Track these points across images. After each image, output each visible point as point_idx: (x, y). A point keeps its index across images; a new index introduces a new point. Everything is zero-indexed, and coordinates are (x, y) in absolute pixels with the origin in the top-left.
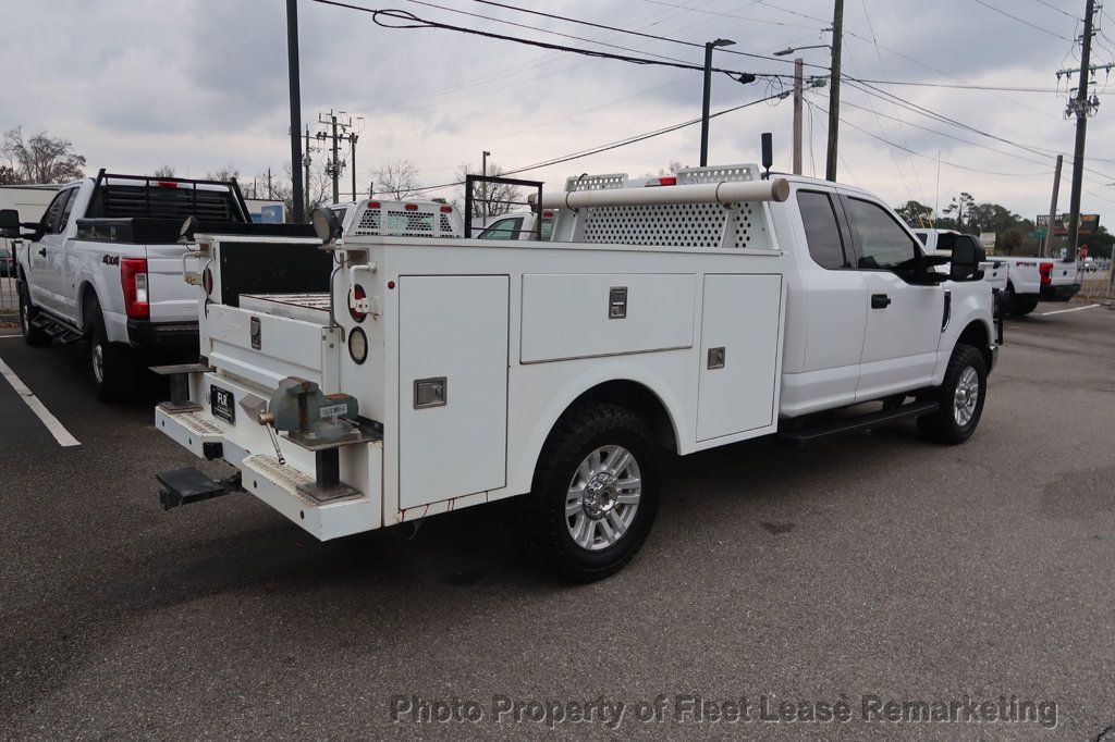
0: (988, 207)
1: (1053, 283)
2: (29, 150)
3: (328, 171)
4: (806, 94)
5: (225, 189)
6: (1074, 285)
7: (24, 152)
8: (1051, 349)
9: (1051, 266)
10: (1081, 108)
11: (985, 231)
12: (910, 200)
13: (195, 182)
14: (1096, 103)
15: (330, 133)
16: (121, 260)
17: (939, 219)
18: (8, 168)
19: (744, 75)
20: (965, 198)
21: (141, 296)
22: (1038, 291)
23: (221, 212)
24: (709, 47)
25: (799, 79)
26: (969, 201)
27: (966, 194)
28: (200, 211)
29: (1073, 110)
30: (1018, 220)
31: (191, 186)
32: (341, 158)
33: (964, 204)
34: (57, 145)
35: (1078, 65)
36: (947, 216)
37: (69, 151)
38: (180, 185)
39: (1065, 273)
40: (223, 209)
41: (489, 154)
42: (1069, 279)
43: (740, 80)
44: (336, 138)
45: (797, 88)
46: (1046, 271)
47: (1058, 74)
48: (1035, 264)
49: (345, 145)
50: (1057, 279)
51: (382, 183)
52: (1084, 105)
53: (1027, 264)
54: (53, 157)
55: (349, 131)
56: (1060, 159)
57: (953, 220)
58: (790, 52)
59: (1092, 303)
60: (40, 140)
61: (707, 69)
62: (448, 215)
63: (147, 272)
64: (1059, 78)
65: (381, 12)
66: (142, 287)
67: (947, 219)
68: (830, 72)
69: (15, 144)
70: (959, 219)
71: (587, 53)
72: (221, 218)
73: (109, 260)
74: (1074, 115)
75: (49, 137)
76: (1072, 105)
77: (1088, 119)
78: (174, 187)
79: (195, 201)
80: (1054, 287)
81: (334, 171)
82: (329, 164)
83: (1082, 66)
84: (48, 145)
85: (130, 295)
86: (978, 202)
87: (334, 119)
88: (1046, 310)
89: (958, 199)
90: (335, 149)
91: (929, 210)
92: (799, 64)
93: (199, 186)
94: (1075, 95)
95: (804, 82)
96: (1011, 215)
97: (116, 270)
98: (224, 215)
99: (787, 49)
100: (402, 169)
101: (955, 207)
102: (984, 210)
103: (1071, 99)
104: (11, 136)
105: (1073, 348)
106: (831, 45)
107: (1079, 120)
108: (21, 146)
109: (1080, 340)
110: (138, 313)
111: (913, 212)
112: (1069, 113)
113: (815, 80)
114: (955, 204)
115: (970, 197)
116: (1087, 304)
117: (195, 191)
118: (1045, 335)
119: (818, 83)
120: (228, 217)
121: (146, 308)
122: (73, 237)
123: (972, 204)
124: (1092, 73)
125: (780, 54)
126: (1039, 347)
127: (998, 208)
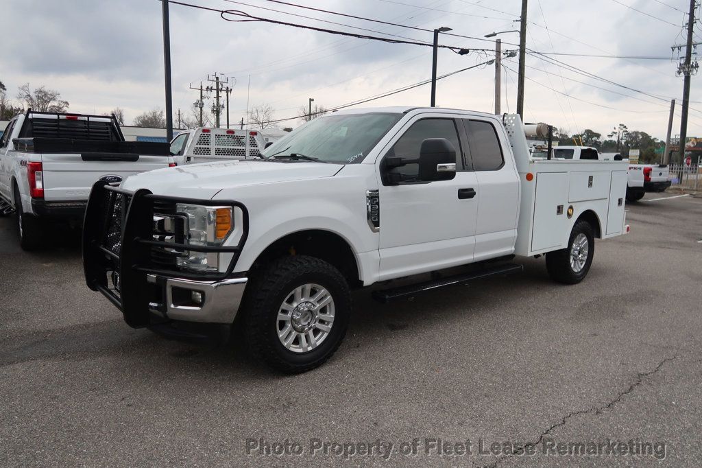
0: (636, 133)
1: (652, 180)
2: (35, 98)
3: (213, 111)
4: (502, 61)
5: (109, 120)
6: (667, 182)
7: (31, 99)
8: (643, 222)
9: (651, 169)
10: (687, 69)
11: (633, 148)
12: (587, 129)
13: (88, 116)
14: (697, 66)
15: (215, 87)
16: (28, 163)
17: (606, 141)
18: (21, 108)
19: (462, 50)
20: (622, 127)
21: (39, 185)
22: (642, 185)
23: (107, 135)
24: (436, 32)
25: (498, 52)
26: (624, 129)
27: (622, 125)
28: (91, 134)
29: (682, 71)
30: (656, 141)
31: (86, 118)
32: (221, 103)
33: (621, 131)
34: (51, 95)
35: (685, 42)
36: (611, 139)
37: (58, 98)
38: (79, 118)
39: (661, 174)
40: (108, 133)
41: (313, 100)
42: (663, 178)
43: (459, 53)
44: (218, 90)
45: (497, 58)
46: (647, 173)
47: (672, 48)
48: (640, 169)
49: (223, 94)
50: (654, 177)
51: (252, 118)
52: (688, 68)
53: (635, 168)
54: (49, 102)
55: (225, 85)
56: (673, 102)
57: (615, 141)
58: (494, 35)
59: (684, 194)
60: (40, 92)
61: (435, 46)
62: (255, 137)
63: (42, 170)
64: (673, 50)
65: (226, 12)
66: (39, 180)
67: (611, 141)
68: (519, 48)
69: (25, 94)
70: (618, 141)
71: (359, 36)
72: (106, 138)
73: (23, 163)
74: (682, 74)
75: (46, 89)
76: (681, 68)
77: (692, 77)
78: (76, 120)
79: (89, 128)
80: (653, 183)
81: (217, 111)
82: (214, 107)
83: (688, 43)
84: (46, 95)
85: (33, 185)
86: (630, 130)
87: (217, 78)
88: (649, 197)
89: (617, 128)
90: (218, 97)
91: (598, 136)
92: (499, 42)
93: (91, 119)
94: (683, 61)
95: (502, 54)
96: (652, 138)
97: (25, 170)
98: (108, 136)
99: (492, 33)
100: (265, 109)
101: (616, 133)
102: (634, 135)
103: (680, 64)
104: (23, 89)
105: (658, 221)
106: (520, 30)
107: (686, 77)
108: (29, 95)
109: (665, 217)
110: (38, 195)
111: (588, 136)
112: (679, 73)
113: (509, 52)
114: (615, 131)
115: (625, 127)
116: (681, 194)
117: (88, 122)
118: (645, 214)
119: (512, 54)
120: (110, 139)
121: (42, 192)
122: (11, 149)
123: (626, 131)
124: (694, 47)
125: (488, 36)
126: (636, 220)
127: (643, 134)
